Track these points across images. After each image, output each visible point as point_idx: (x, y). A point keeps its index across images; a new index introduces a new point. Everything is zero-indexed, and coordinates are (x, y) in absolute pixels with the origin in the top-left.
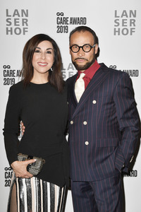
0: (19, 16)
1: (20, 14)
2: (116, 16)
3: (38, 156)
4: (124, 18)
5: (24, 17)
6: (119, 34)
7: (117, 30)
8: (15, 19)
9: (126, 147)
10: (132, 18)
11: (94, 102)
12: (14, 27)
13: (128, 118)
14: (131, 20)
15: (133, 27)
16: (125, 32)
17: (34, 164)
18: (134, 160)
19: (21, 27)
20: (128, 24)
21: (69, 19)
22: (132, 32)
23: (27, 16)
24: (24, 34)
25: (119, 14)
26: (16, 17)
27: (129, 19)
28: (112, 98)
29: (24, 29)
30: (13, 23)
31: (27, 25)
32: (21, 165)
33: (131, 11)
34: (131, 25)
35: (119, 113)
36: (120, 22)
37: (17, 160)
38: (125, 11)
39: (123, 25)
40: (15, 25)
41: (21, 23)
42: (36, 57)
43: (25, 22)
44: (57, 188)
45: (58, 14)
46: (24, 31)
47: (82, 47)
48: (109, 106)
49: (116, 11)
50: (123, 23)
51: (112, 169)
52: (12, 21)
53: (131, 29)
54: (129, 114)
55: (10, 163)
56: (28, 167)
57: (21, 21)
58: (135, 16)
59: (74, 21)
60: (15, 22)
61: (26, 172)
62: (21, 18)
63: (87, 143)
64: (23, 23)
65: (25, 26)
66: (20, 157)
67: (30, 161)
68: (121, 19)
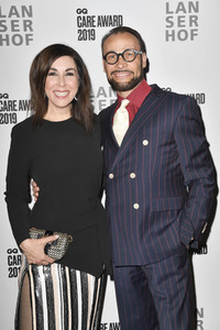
0: (18, 16)
1: (20, 13)
2: (168, 12)
3: (61, 231)
4: (181, 13)
5: (27, 18)
6: (173, 40)
7: (170, 33)
8: (13, 22)
9: (195, 210)
10: (193, 13)
11: (145, 143)
12: (11, 34)
13: (198, 167)
14: (191, 17)
15: (194, 27)
16: (183, 35)
17: (55, 243)
18: (208, 230)
19: (23, 34)
20: (187, 23)
21: (96, 19)
22: (193, 35)
23: (30, 15)
24: (27, 44)
25: (173, 8)
26: (14, 17)
27: (187, 15)
28: (173, 135)
29: (27, 36)
30: (9, 28)
31: (31, 30)
32: (34, 246)
33: (191, 4)
34: (191, 25)
35: (184, 159)
36: (175, 20)
37: (29, 237)
38: (181, 3)
39: (179, 26)
40: (13, 30)
41: (21, 27)
42: (51, 81)
43: (28, 25)
44: (91, 279)
45: (80, 11)
46: (28, 40)
47: (122, 55)
48: (168, 148)
49: (167, 4)
50: (179, 21)
51: (176, 243)
52: (8, 24)
53: (192, 31)
54: (199, 160)
55: (19, 242)
56: (47, 248)
57: (21, 24)
58: (196, 11)
59: (104, 21)
60: (13, 26)
61: (43, 256)
62: (21, 19)
63: (136, 206)
64: (25, 26)
65: (28, 32)
66: (34, 233)
67: (49, 239)
68: (175, 16)
